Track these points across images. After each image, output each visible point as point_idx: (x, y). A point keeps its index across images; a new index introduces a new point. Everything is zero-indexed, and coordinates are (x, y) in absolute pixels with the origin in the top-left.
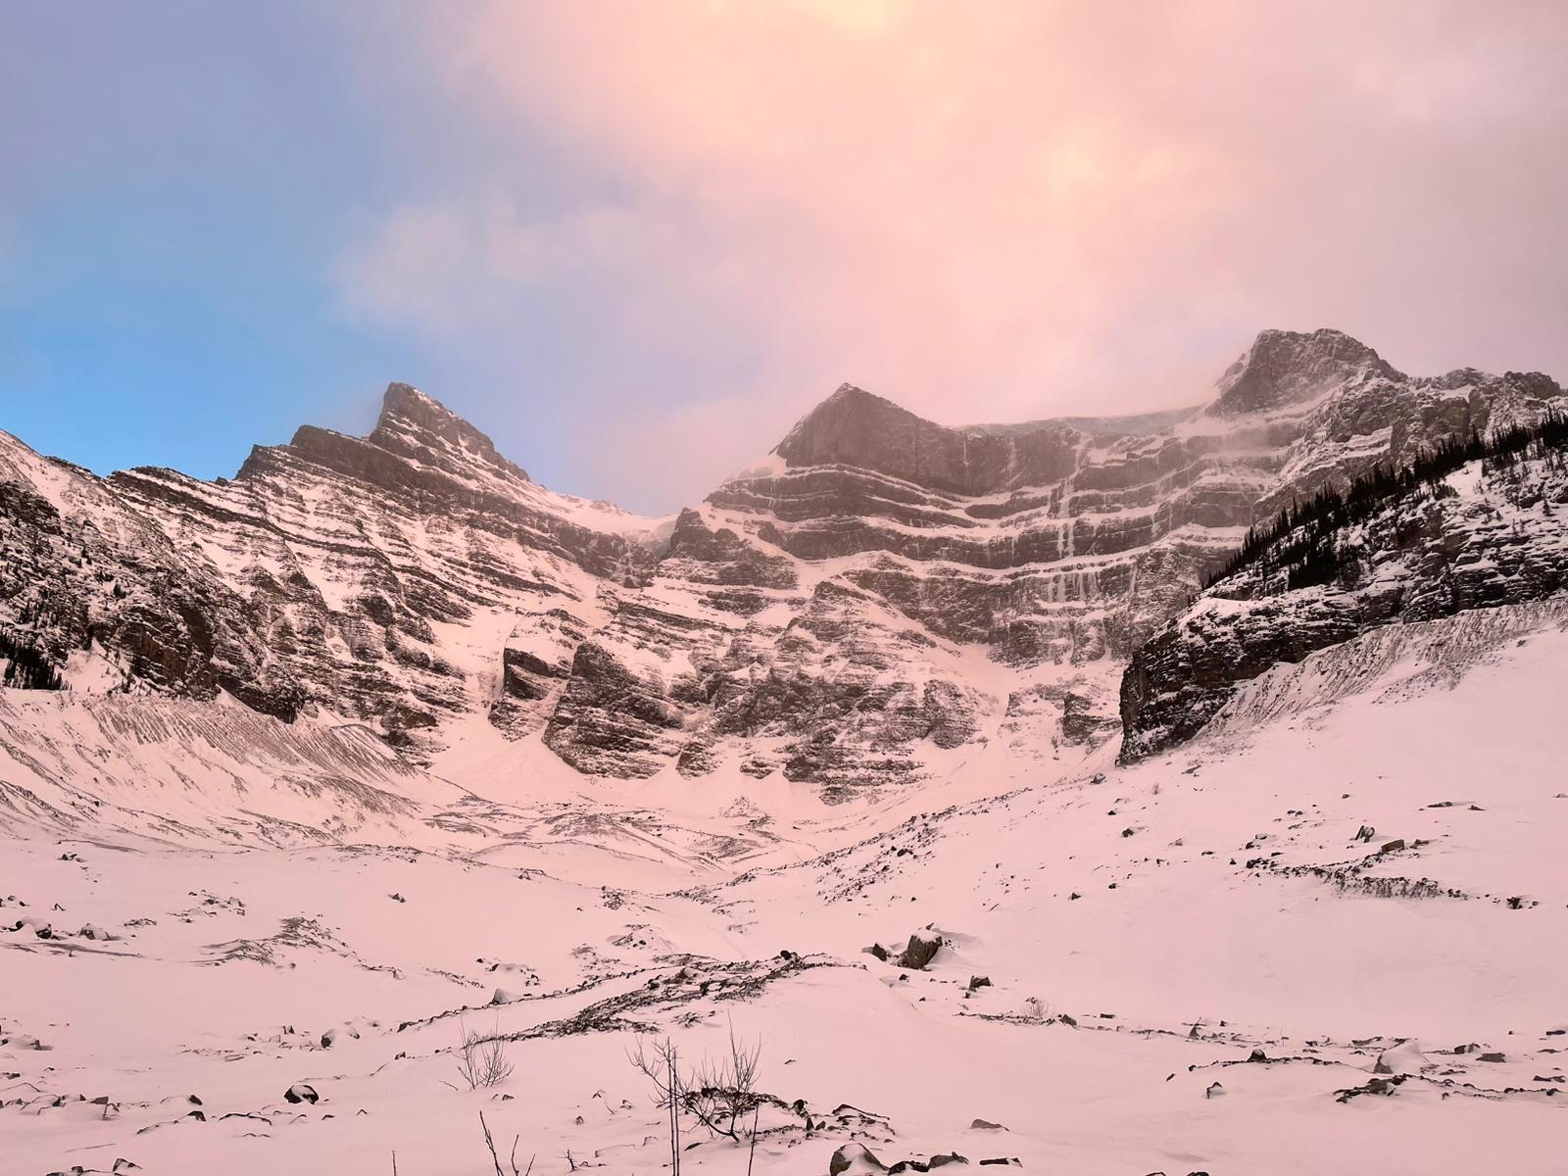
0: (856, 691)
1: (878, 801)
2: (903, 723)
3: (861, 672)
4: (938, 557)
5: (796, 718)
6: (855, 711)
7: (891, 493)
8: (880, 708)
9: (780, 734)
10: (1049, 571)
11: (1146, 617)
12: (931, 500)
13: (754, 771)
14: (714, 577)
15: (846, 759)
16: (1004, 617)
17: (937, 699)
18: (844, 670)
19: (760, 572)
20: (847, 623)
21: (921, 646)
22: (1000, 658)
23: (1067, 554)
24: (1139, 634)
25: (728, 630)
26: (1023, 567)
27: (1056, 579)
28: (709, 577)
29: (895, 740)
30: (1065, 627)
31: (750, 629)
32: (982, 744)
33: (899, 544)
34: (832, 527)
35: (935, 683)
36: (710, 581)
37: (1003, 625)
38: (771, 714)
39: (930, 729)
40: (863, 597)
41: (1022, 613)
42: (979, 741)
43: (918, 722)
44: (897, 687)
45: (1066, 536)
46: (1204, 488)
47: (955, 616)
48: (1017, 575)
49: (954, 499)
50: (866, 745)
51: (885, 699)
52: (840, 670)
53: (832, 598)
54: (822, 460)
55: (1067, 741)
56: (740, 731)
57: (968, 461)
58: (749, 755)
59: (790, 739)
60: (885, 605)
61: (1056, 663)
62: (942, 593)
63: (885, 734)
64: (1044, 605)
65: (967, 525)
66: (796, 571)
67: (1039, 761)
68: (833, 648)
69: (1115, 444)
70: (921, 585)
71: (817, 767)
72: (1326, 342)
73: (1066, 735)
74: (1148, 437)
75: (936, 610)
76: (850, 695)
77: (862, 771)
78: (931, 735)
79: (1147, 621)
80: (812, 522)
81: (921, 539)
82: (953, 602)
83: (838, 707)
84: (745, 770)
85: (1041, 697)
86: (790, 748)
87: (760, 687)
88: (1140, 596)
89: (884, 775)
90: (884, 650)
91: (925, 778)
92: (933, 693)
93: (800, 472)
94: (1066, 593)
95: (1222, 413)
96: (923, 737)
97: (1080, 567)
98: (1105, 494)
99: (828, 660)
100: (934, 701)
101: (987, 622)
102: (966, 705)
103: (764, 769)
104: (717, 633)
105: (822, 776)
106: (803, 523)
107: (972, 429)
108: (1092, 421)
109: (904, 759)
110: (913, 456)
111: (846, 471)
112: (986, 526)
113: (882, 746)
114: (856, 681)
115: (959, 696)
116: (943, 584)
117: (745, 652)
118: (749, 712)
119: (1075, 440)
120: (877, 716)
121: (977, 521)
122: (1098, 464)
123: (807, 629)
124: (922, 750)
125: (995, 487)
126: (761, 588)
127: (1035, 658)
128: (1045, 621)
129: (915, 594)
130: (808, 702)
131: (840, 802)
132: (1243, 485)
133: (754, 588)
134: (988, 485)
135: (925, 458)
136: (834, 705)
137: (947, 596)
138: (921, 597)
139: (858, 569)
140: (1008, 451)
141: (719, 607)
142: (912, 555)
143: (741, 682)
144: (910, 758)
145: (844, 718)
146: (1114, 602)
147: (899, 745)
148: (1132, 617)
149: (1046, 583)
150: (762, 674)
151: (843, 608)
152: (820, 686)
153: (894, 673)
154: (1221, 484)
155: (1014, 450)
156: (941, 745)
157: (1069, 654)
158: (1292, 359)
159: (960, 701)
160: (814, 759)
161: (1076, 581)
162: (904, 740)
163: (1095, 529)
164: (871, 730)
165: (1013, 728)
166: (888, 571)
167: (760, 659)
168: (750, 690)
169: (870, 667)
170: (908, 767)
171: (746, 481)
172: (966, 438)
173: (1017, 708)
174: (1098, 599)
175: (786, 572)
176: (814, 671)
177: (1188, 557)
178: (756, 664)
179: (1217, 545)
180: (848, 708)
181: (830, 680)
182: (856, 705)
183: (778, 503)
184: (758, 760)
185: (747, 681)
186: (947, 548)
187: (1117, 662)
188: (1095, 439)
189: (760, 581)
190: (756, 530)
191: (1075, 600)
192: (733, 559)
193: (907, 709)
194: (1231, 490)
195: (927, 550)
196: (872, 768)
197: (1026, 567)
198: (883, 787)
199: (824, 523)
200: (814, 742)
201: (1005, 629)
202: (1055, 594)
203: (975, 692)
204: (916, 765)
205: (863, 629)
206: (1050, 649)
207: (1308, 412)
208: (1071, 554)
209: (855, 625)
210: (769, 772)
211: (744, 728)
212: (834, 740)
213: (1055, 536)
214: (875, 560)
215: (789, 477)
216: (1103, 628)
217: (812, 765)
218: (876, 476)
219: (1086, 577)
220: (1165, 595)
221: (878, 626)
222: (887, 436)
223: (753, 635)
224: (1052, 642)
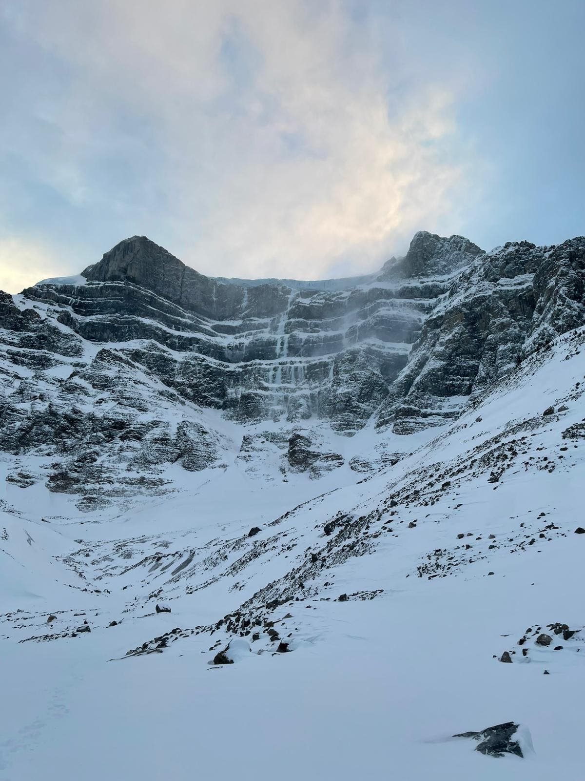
0: (120, 425)
1: (129, 509)
2: (158, 450)
3: (126, 412)
4: (191, 350)
5: (65, 443)
6: (117, 439)
7: (161, 306)
8: (139, 439)
9: (48, 455)
10: (270, 364)
11: (346, 390)
12: (189, 317)
13: (18, 481)
14: (16, 341)
15: (104, 475)
16: (234, 392)
17: (187, 433)
18: (112, 409)
19: (54, 342)
20: (119, 378)
21: (174, 402)
22: (231, 418)
23: (282, 355)
24: (342, 401)
25: (19, 378)
26: (251, 361)
27: (275, 369)
28: (12, 341)
29: (149, 462)
30: (281, 399)
31: (37, 377)
32: (222, 469)
33: (164, 338)
34: (115, 321)
35: (187, 423)
36: (11, 344)
37: (235, 396)
38: (44, 438)
39: (180, 456)
40: (133, 366)
41: (250, 388)
42: (220, 466)
43: (171, 450)
44: (155, 424)
45: (282, 344)
46: (383, 316)
47: (200, 388)
48: (246, 366)
49: (204, 320)
50: (124, 465)
51: (144, 432)
52: (109, 409)
53: (109, 362)
54: (113, 278)
55: (292, 469)
56: (13, 449)
57: (215, 297)
58: (17, 468)
59: (57, 458)
60: (149, 374)
61: (275, 421)
62: (191, 372)
63: (141, 457)
64: (266, 384)
65: (212, 335)
66: (83, 347)
67: (271, 482)
68: (106, 395)
69: (315, 296)
70: (177, 365)
71: (77, 481)
72: (457, 243)
73: (292, 465)
74: (338, 292)
75: (187, 382)
76: (115, 427)
77: (117, 485)
78: (180, 461)
79: (348, 393)
80: (100, 316)
81: (180, 337)
82: (199, 378)
83: (103, 436)
84: (11, 480)
85: (267, 440)
86: (54, 466)
87: (38, 417)
88: (341, 378)
89: (136, 489)
90: (147, 399)
91: (173, 491)
92: (185, 429)
93: (96, 284)
94: (282, 378)
95: (389, 280)
96: (173, 462)
97: (292, 363)
98: (310, 322)
99: (100, 402)
100: (185, 435)
101: (223, 395)
102: (211, 440)
103: (28, 480)
104: (10, 378)
105: (80, 489)
106: (94, 317)
107: (221, 279)
108: (300, 283)
109: (155, 477)
110: (179, 288)
111: (130, 286)
112: (225, 337)
113: (137, 466)
114: (121, 417)
115: (206, 433)
116: (194, 366)
117: (30, 392)
118: (24, 435)
119: (288, 292)
120: (135, 444)
121: (219, 334)
122: (306, 304)
123: (86, 380)
124: (172, 471)
125: (233, 316)
126: (53, 353)
127: (259, 418)
128: (267, 394)
129: (173, 370)
130: (77, 431)
131: (93, 510)
132: (408, 317)
133: (47, 352)
134: (227, 315)
135: (187, 290)
136: (100, 434)
137: (196, 374)
138: (176, 373)
139: (131, 348)
140: (243, 295)
141: (16, 362)
142: (172, 346)
143: (22, 411)
144: (161, 476)
145: (107, 444)
146: (317, 384)
147: (152, 466)
148: (335, 391)
149: (268, 371)
150: (41, 407)
151: (117, 369)
152: (90, 419)
153: (154, 415)
154: (394, 315)
155: (246, 295)
156: (187, 468)
157: (286, 415)
158: (436, 251)
159: (206, 436)
160: (75, 475)
161: (289, 371)
162: (157, 463)
163: (303, 340)
164: (129, 454)
165: (247, 459)
166: (154, 352)
167: (41, 397)
168: (28, 418)
169: (133, 409)
170: (158, 483)
171: (55, 285)
172: (215, 283)
173: (250, 446)
174: (304, 383)
175: (75, 346)
176: (87, 408)
177: (373, 357)
178: (38, 401)
179: (392, 352)
180: (111, 437)
181: (99, 415)
182: (118, 436)
183: (76, 302)
184: (24, 473)
185: (27, 411)
186: (198, 345)
187: (323, 420)
188: (301, 293)
189: (53, 348)
190: (56, 316)
191: (288, 383)
192: (34, 331)
193: (162, 440)
194: (400, 319)
195: (184, 345)
196: (127, 483)
197: (253, 362)
198: (134, 499)
199: (109, 318)
200: (78, 461)
201: (236, 399)
202: (274, 378)
203: (217, 433)
204: (166, 481)
205: (132, 383)
206: (270, 412)
207: (449, 279)
208: (285, 355)
209: (125, 380)
210: (32, 483)
211: (17, 447)
212: (95, 460)
213: (274, 343)
214: (145, 345)
215: (87, 286)
216: (310, 400)
217: (73, 479)
218: (152, 294)
219: (296, 369)
220: (360, 377)
221: (143, 384)
222: (162, 271)
223: (39, 381)
224: (272, 407)
